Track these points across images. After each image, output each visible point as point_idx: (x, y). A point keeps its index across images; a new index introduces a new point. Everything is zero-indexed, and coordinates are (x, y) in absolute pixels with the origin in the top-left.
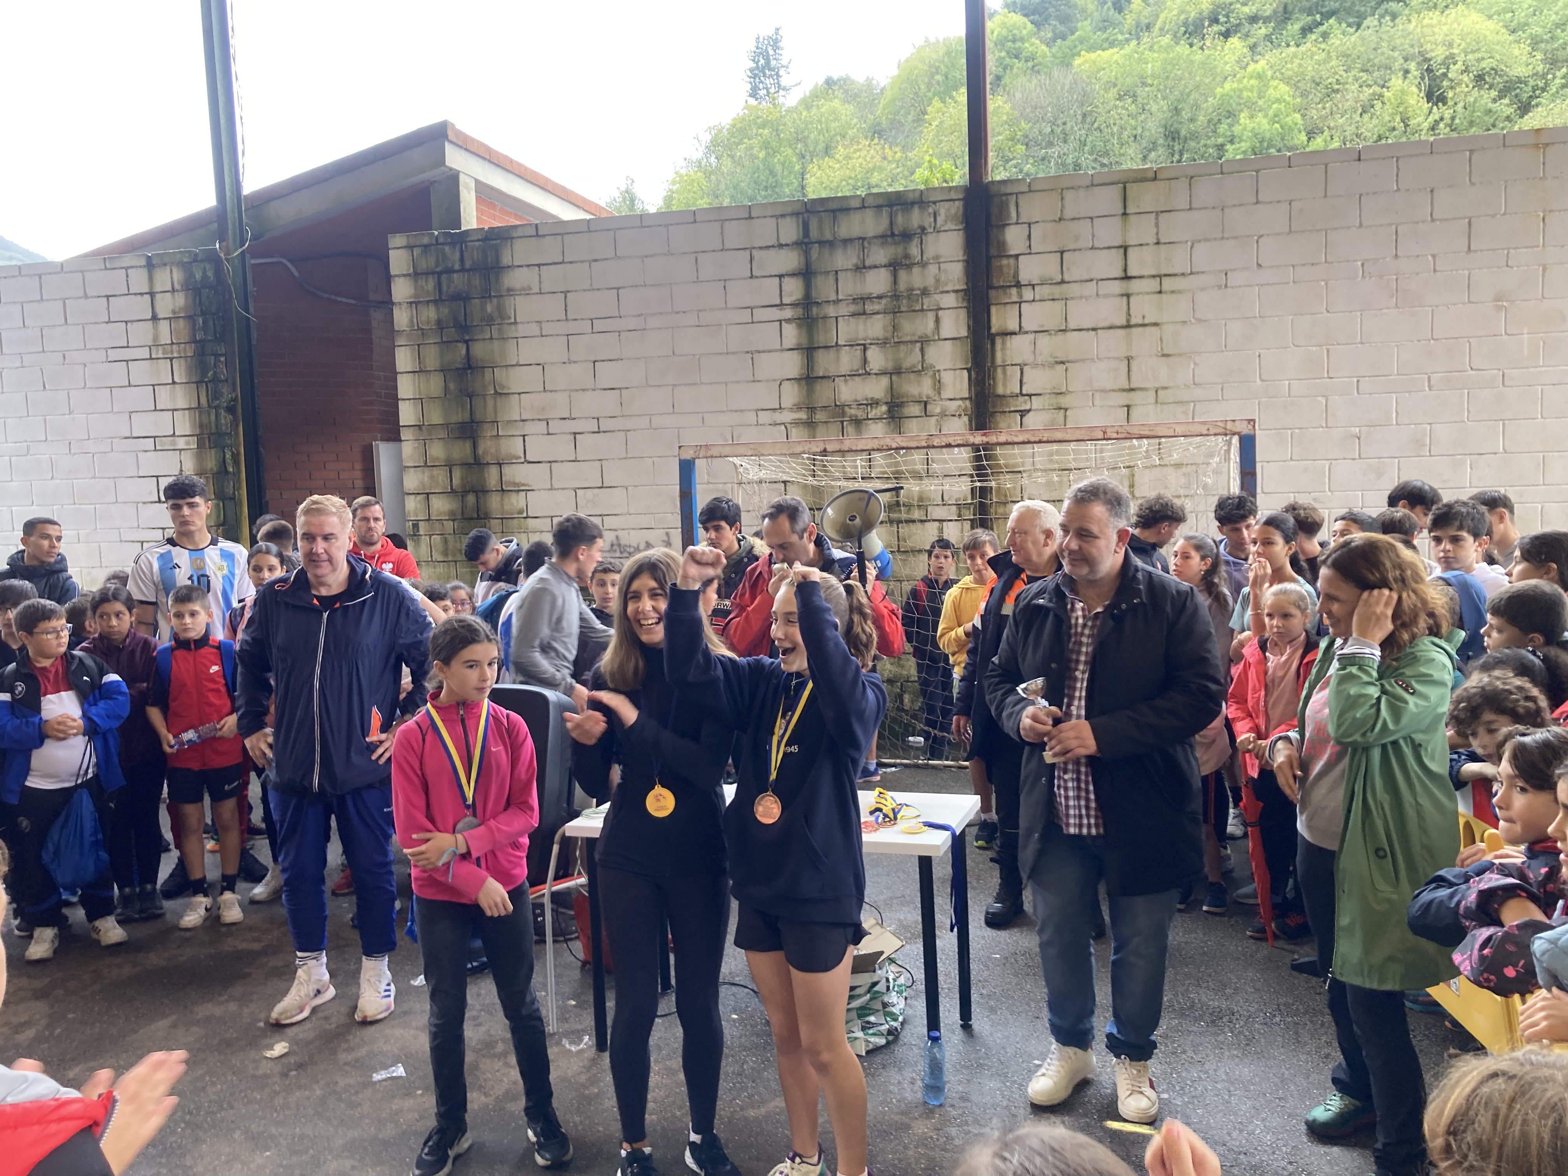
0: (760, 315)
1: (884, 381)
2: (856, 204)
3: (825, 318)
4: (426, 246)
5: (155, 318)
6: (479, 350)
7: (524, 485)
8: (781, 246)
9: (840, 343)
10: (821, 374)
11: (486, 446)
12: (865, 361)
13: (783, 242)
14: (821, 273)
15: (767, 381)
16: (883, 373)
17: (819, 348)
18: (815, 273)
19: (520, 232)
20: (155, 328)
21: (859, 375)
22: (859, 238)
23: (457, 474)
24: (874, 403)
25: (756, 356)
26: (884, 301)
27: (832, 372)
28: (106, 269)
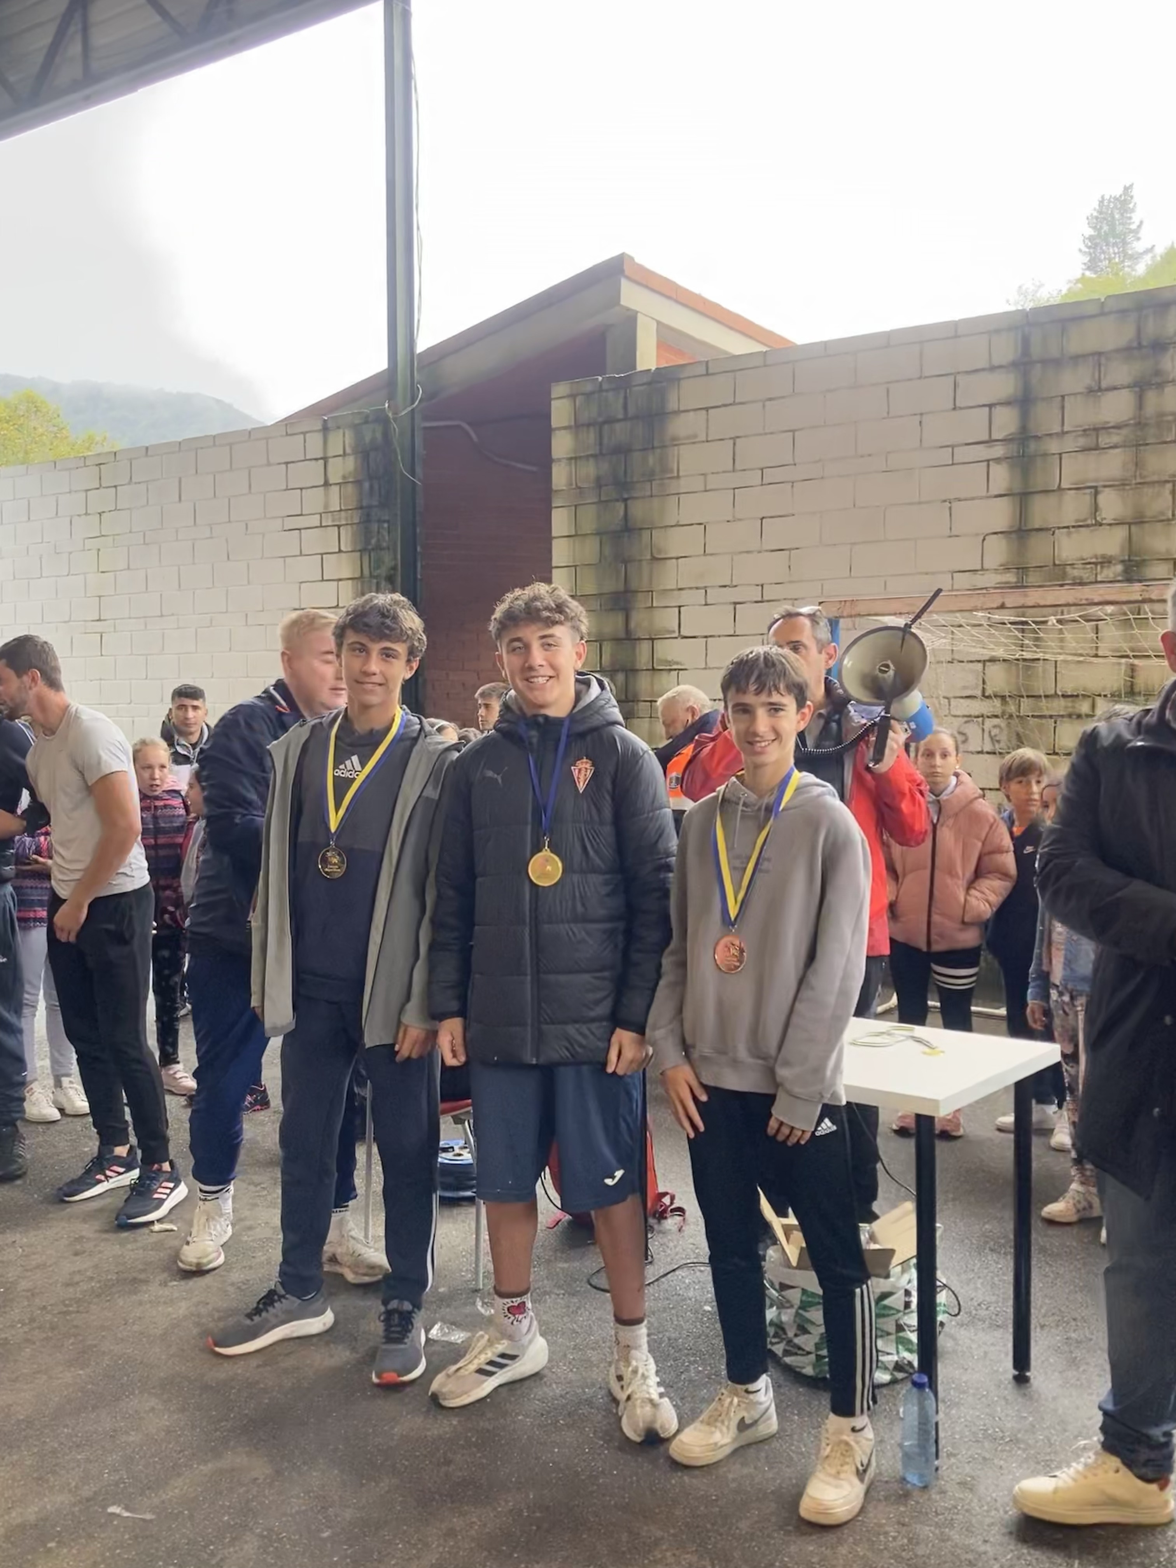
0: (963, 454)
1: (1121, 533)
2: (1092, 310)
3: (1045, 455)
4: (588, 395)
5: (326, 484)
6: (638, 510)
7: (677, 663)
8: (993, 368)
9: (1064, 485)
10: (1037, 526)
11: (638, 618)
12: (1096, 508)
13: (996, 362)
14: (1043, 399)
15: (968, 535)
16: (1119, 523)
17: (1036, 493)
18: (1035, 400)
19: (688, 372)
20: (327, 495)
21: (1088, 526)
22: (1094, 354)
23: (607, 648)
24: (1106, 561)
25: (955, 505)
26: (1124, 431)
27: (1052, 522)
28: (287, 434)
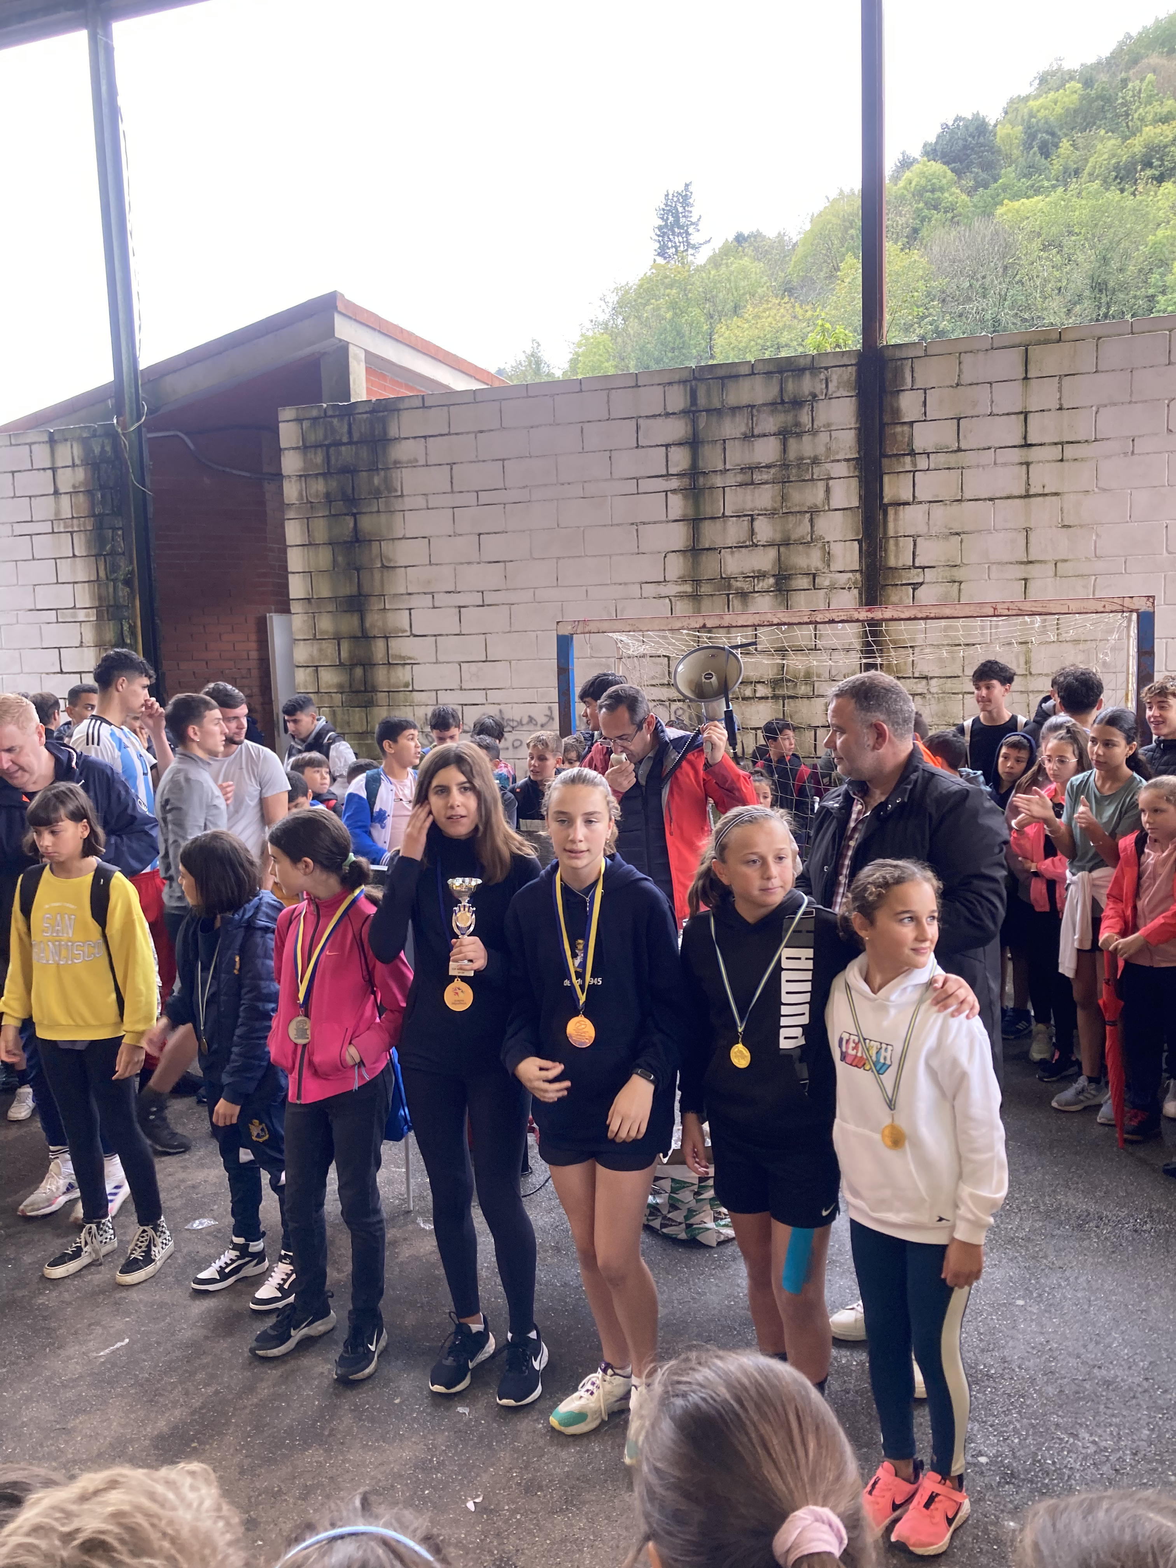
0: (646, 485)
1: (772, 553)
2: (746, 370)
3: (712, 488)
4: (315, 420)
5: (56, 493)
6: (366, 523)
7: (410, 658)
8: (668, 415)
9: (727, 514)
10: (707, 546)
11: (373, 619)
12: (752, 532)
13: (670, 410)
14: (708, 442)
15: (651, 553)
16: (770, 544)
17: (705, 519)
18: (702, 442)
19: (406, 404)
20: (57, 503)
21: (746, 547)
22: (749, 406)
23: (345, 646)
24: (761, 575)
25: (641, 527)
26: (773, 471)
27: (718, 543)
28: (11, 445)
